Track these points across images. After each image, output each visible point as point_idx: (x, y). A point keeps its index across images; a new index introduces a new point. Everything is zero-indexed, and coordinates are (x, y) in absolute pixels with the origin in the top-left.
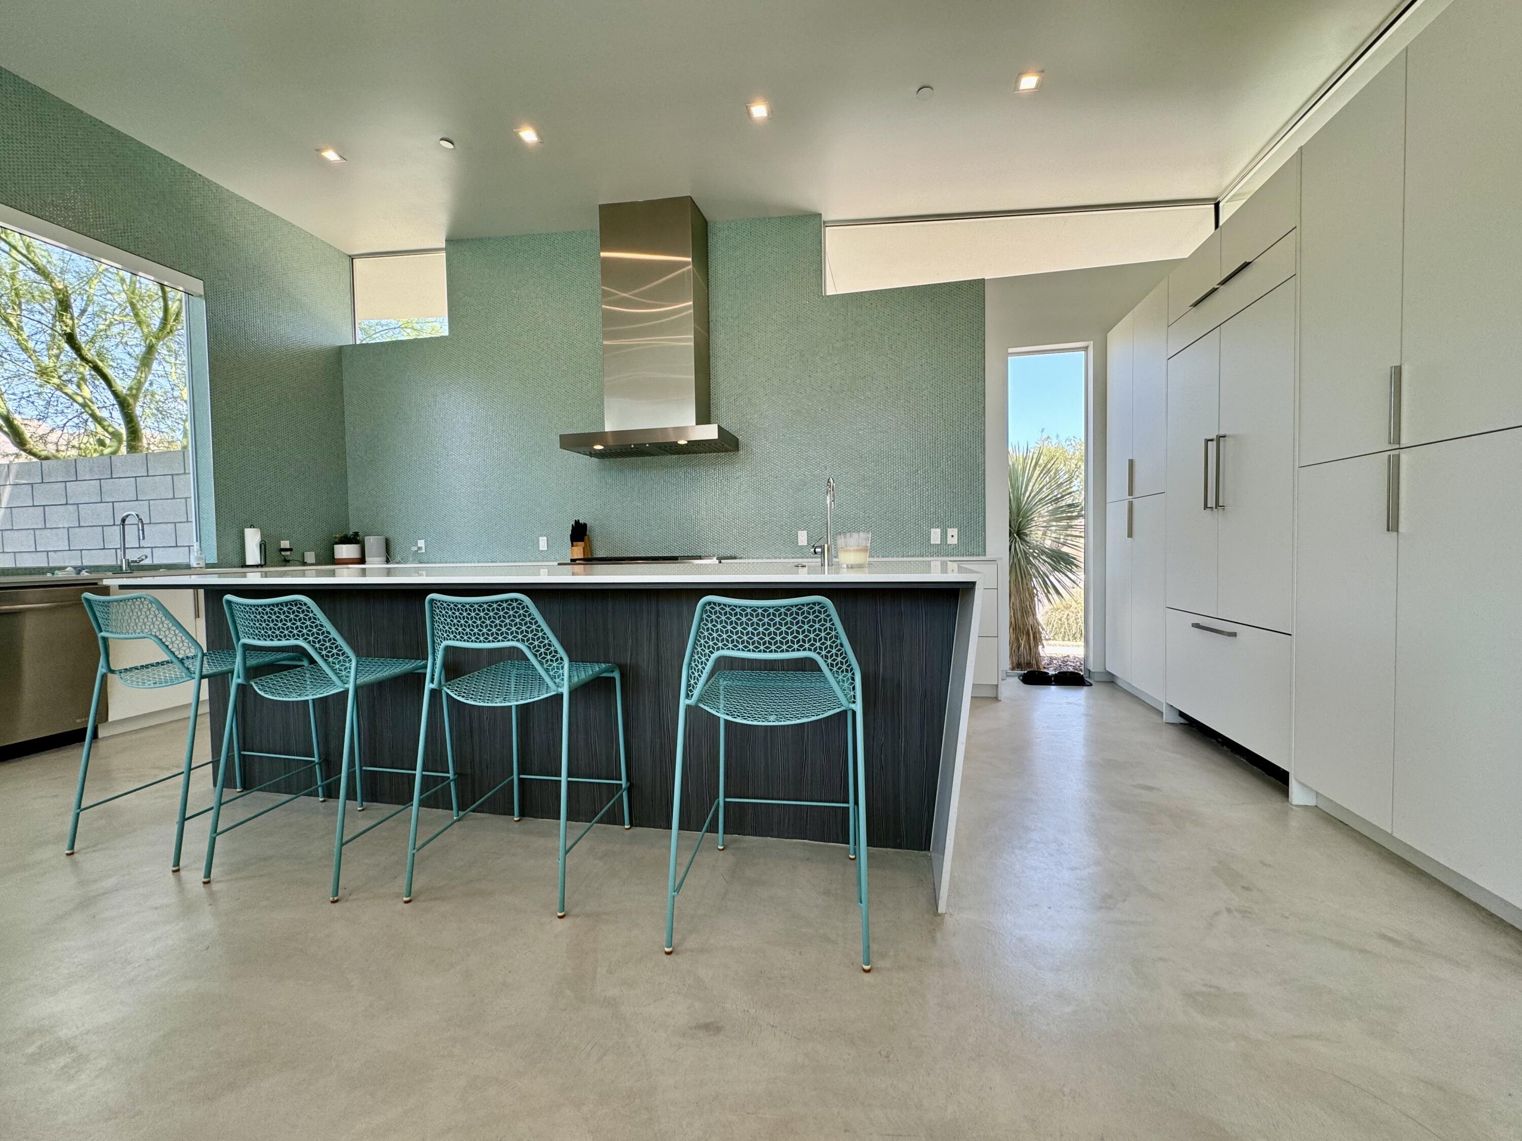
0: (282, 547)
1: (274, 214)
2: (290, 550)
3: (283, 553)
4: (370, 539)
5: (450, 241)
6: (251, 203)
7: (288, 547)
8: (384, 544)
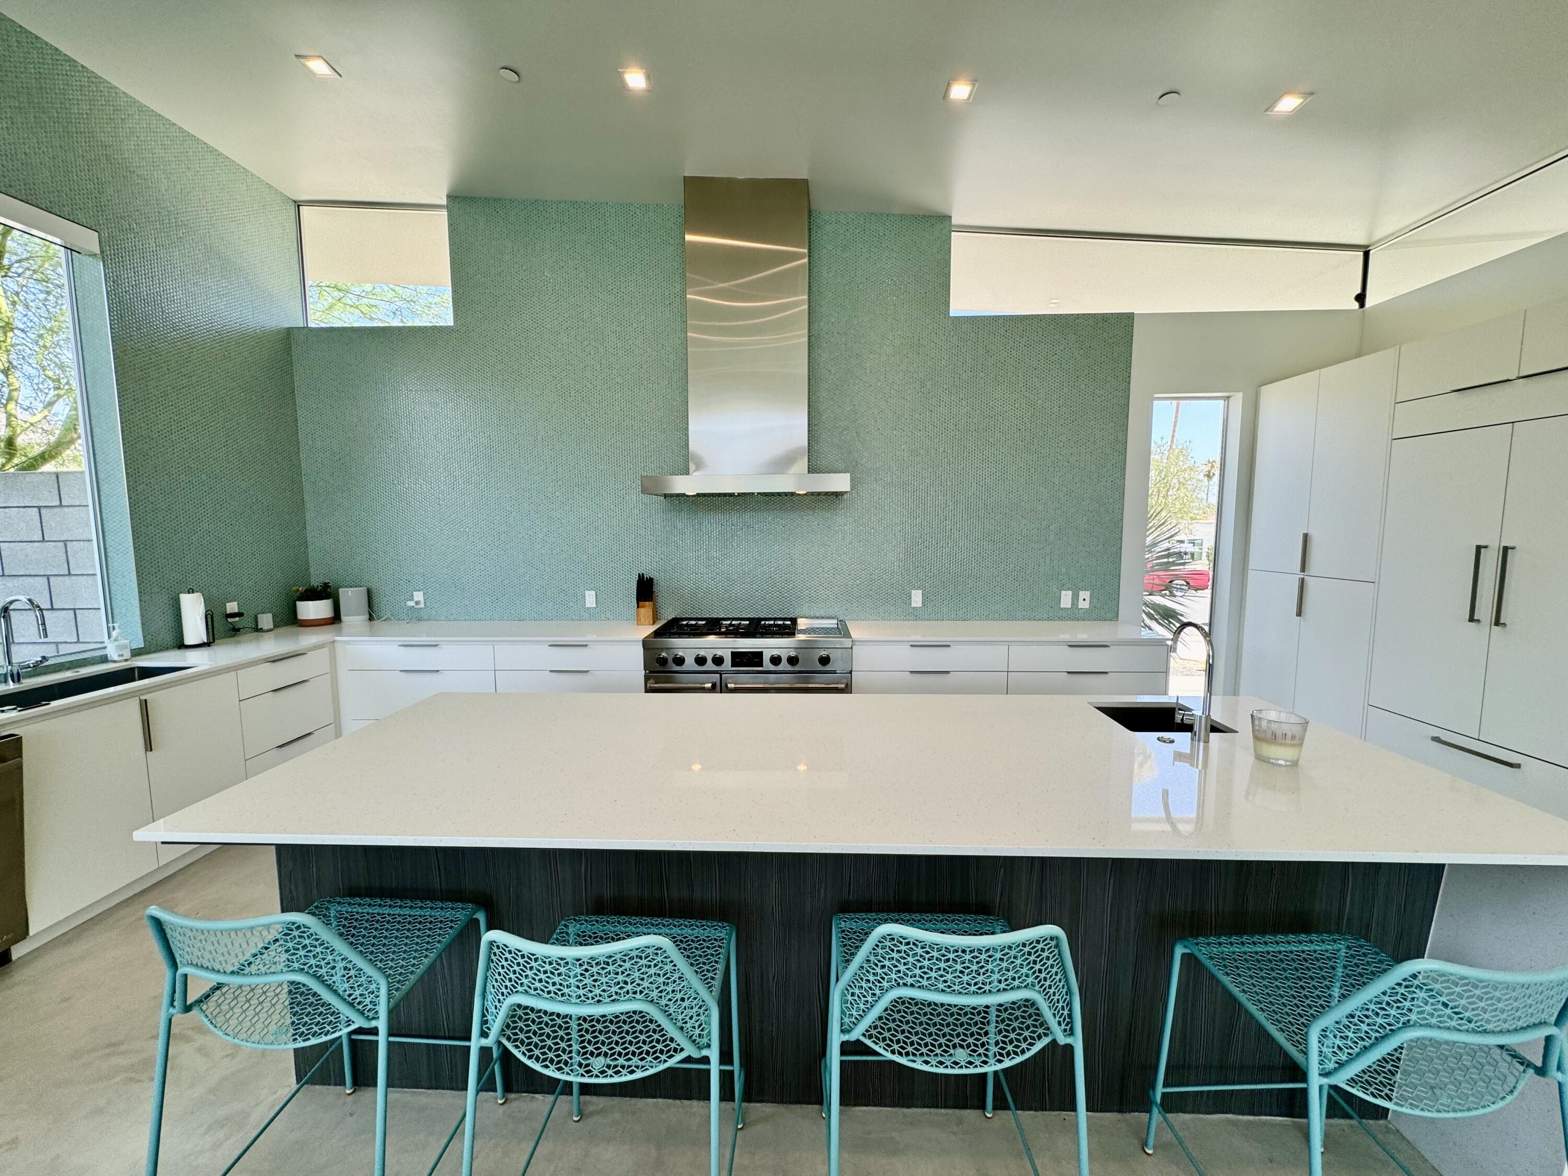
0: (228, 612)
1: (193, 136)
2: (239, 615)
3: (230, 620)
4: (348, 591)
5: (452, 197)
6: (159, 115)
7: (236, 610)
8: (366, 598)
